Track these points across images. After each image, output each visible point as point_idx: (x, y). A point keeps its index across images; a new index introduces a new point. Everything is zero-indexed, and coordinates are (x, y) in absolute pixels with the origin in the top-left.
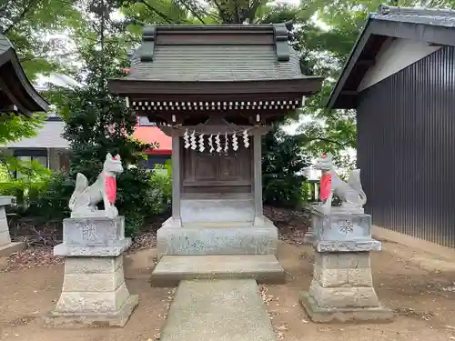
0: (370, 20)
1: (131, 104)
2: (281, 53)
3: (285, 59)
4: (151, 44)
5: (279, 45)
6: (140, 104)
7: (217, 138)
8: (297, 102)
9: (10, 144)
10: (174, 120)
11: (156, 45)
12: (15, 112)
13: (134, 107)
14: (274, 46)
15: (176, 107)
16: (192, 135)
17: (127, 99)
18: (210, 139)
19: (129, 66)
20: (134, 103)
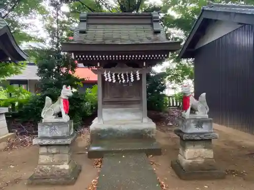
0: (203, 10)
1: (75, 56)
2: (156, 29)
3: (158, 32)
4: (85, 24)
5: (155, 24)
6: (80, 56)
7: (122, 75)
8: (166, 55)
9: (7, 78)
10: (99, 66)
11: (87, 24)
12: (10, 61)
13: (77, 59)
14: (152, 25)
15: (99, 58)
16: (109, 74)
17: (73, 54)
18: (118, 76)
19: (73, 36)
20: (77, 57)
